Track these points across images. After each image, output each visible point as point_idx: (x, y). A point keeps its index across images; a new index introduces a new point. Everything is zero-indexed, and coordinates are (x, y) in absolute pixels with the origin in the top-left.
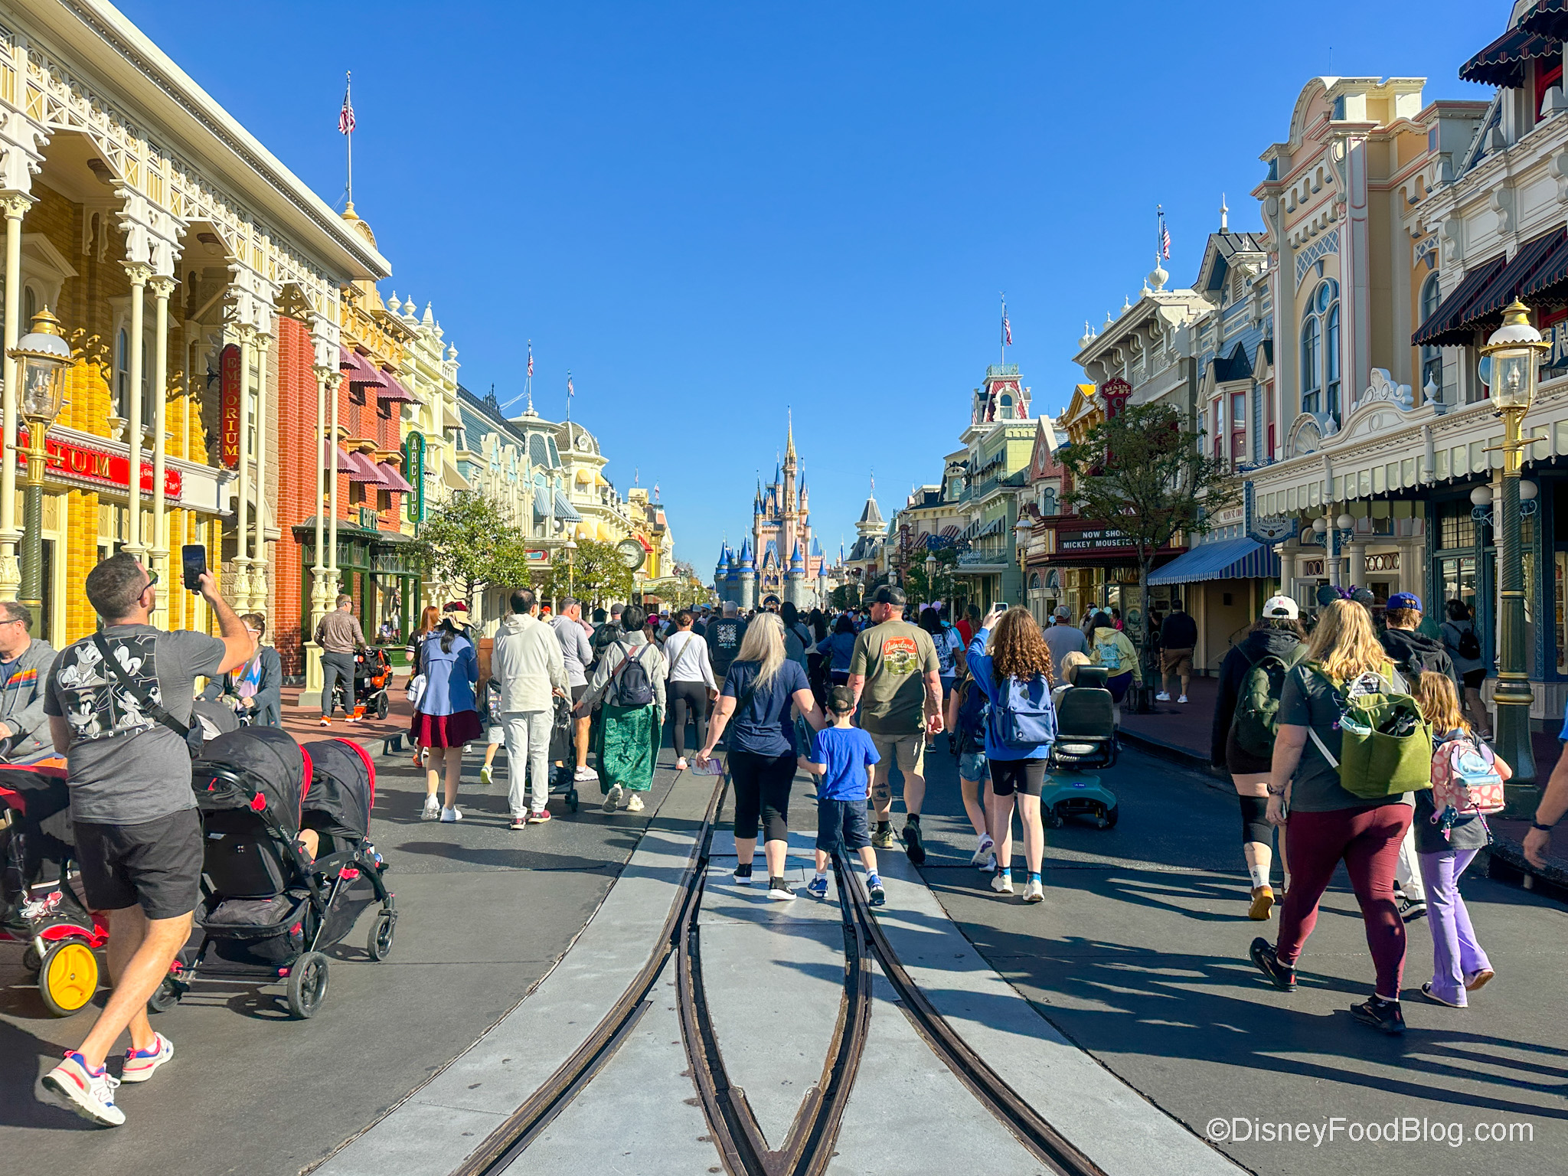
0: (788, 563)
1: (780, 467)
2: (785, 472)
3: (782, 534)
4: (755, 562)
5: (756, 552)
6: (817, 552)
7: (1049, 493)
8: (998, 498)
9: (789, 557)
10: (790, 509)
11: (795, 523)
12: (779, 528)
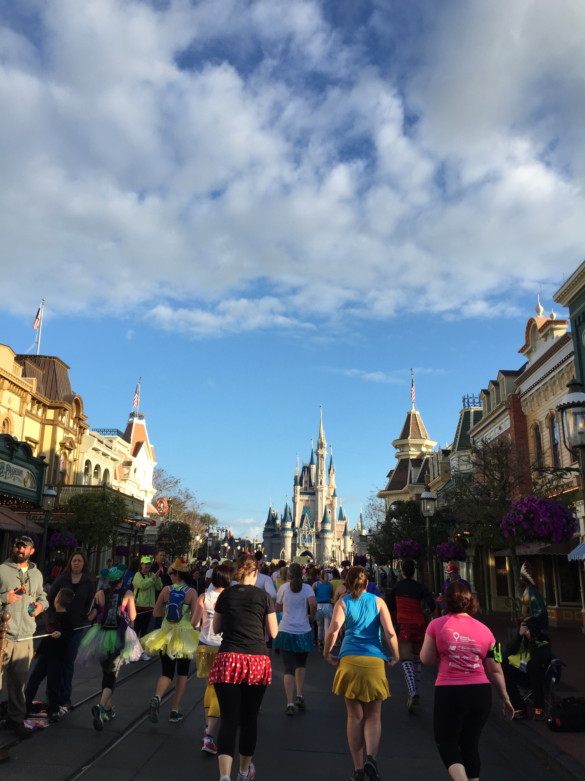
0: (319, 526)
1: (314, 451)
2: (317, 454)
3: (315, 502)
4: (293, 524)
5: (295, 516)
6: (341, 517)
9: (320, 520)
10: (321, 483)
11: (325, 494)
12: (312, 498)
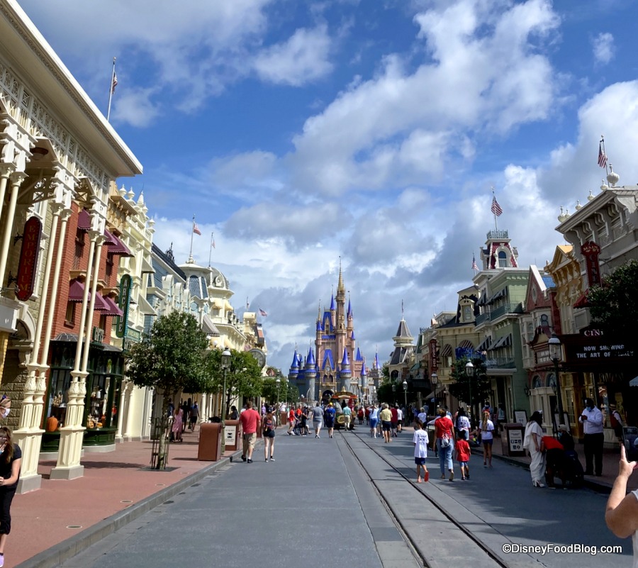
0: (340, 366)
1: (334, 297)
2: (338, 301)
3: (336, 344)
4: (316, 365)
5: (317, 358)
6: (359, 358)
7: (544, 318)
8: (505, 321)
9: (340, 362)
10: (341, 327)
11: (344, 337)
12: (333, 341)
